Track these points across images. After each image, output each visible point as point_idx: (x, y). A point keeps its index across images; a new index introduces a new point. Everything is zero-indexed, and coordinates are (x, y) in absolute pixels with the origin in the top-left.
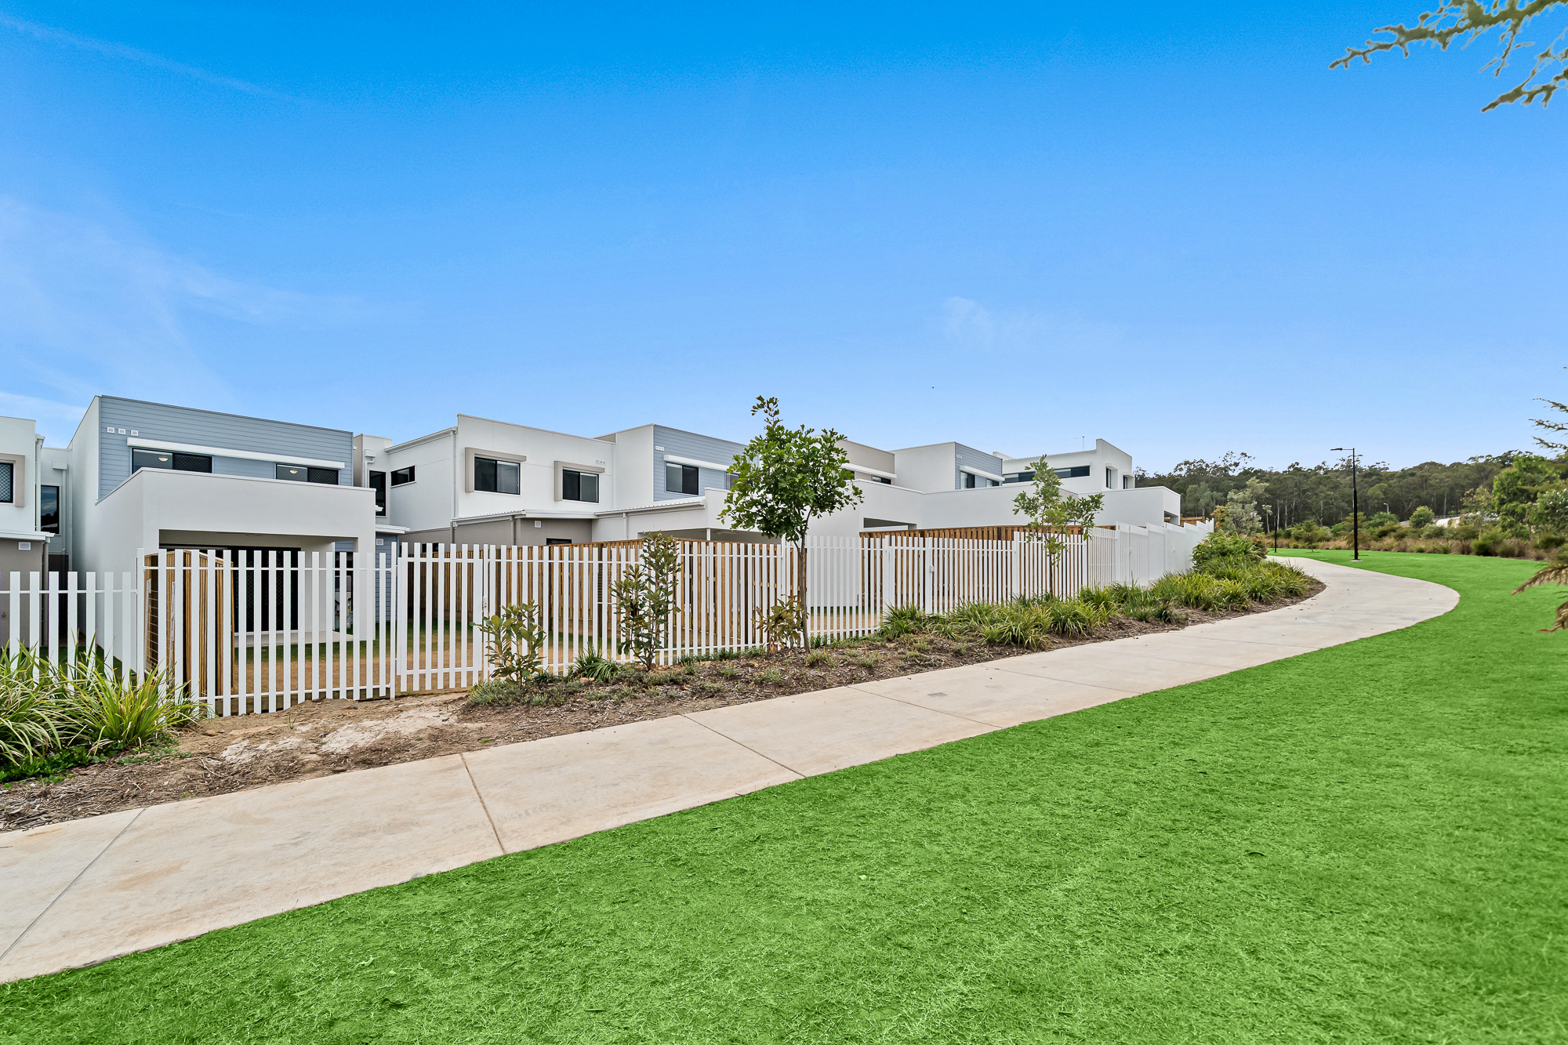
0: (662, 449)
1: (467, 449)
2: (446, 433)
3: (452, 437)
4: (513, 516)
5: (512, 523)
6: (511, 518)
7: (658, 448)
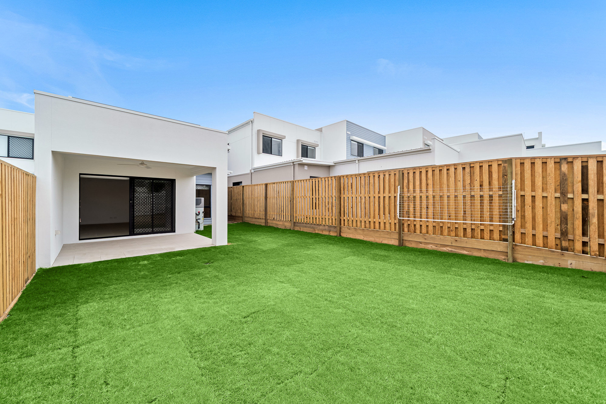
0: (349, 133)
1: (259, 131)
2: (247, 123)
3: (251, 124)
4: (293, 162)
5: (292, 167)
6: (292, 164)
7: (348, 133)
